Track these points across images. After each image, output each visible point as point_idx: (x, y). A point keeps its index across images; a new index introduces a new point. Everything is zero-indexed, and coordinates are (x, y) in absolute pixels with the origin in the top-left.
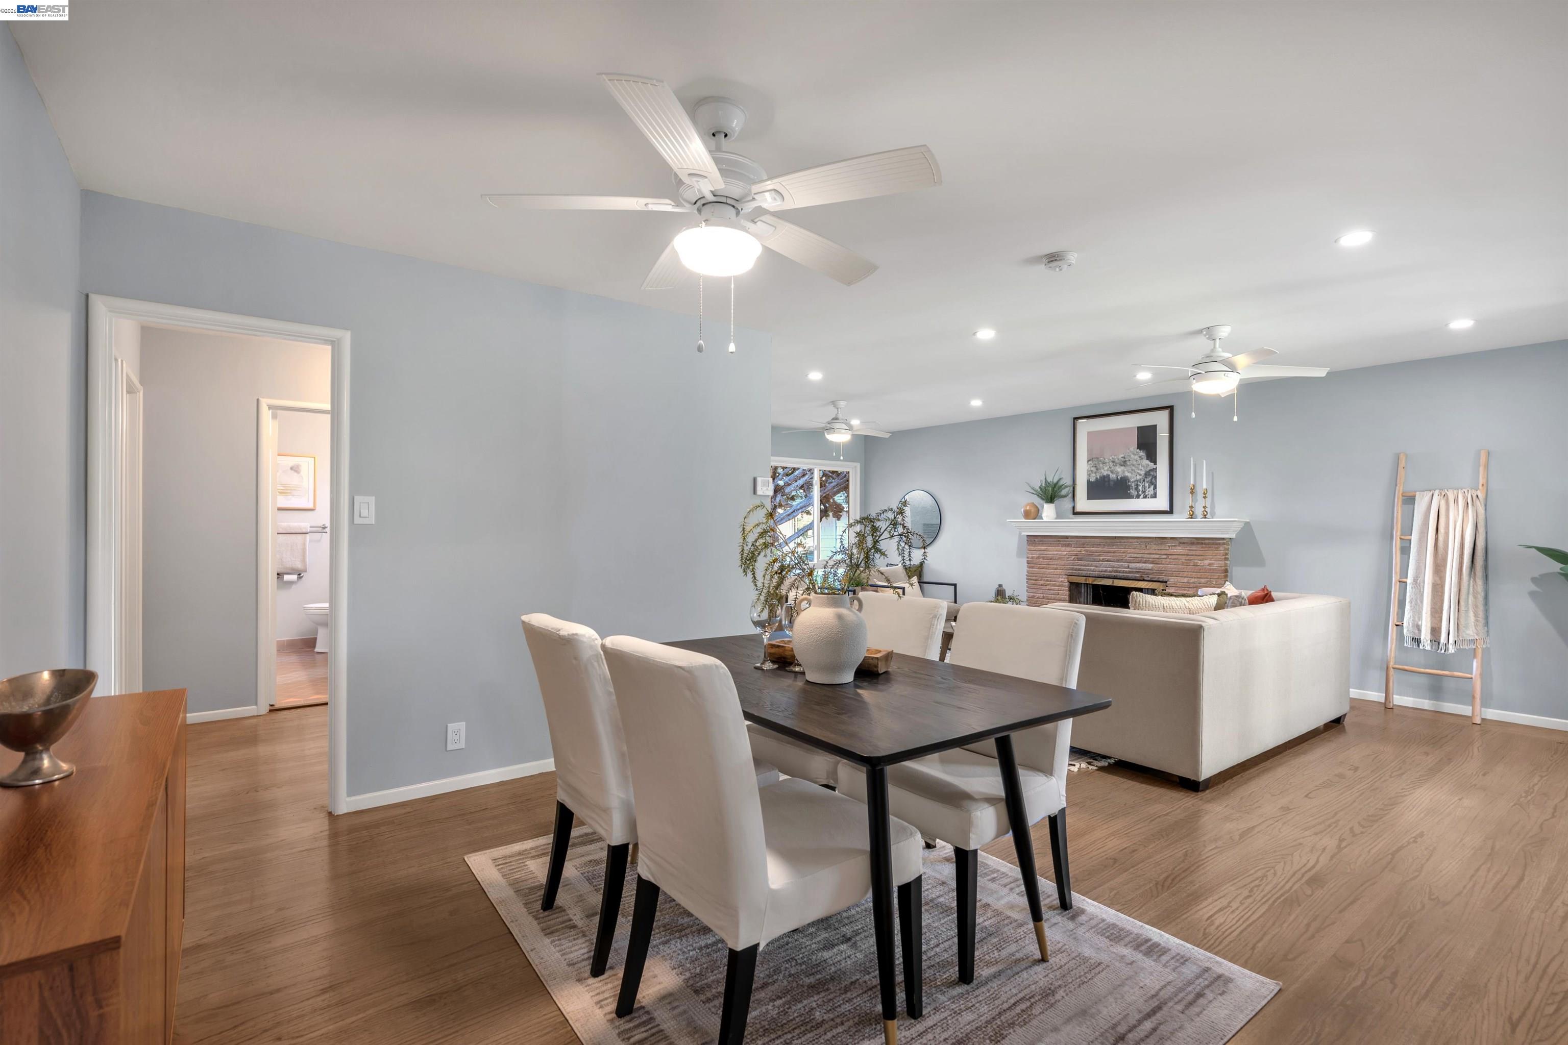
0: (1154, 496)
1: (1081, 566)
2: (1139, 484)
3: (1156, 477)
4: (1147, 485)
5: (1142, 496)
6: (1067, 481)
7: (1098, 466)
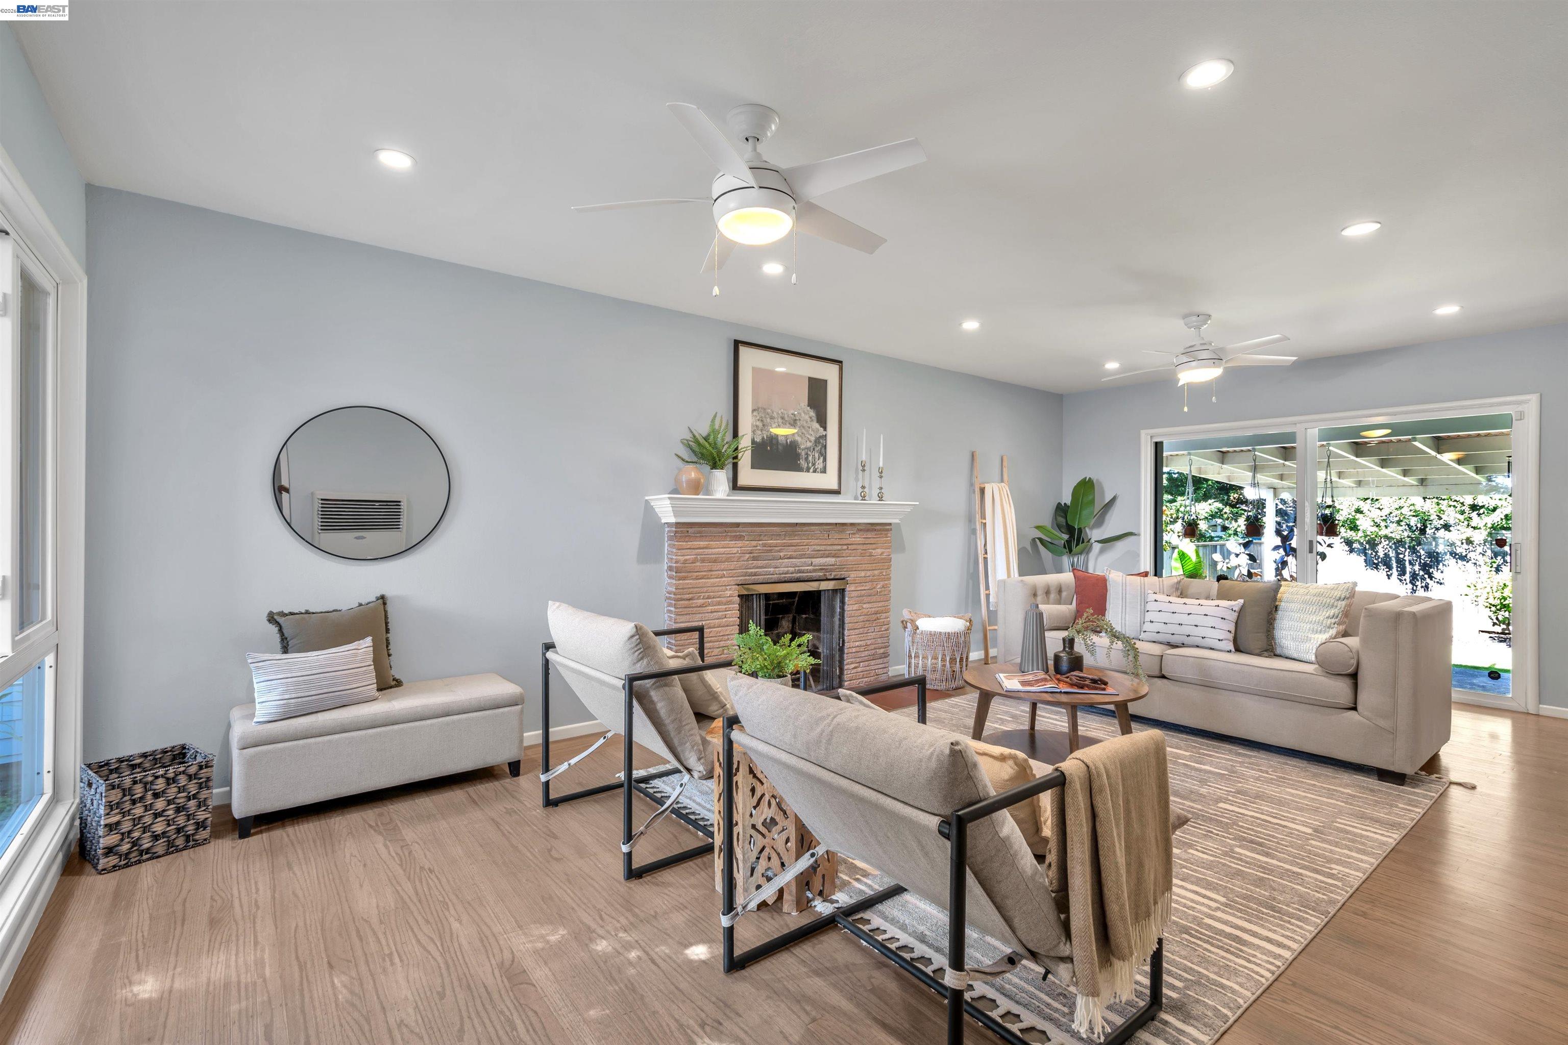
0: (824, 471)
1: (757, 568)
2: (809, 453)
3: (825, 447)
4: (817, 455)
5: (811, 470)
7: (764, 419)
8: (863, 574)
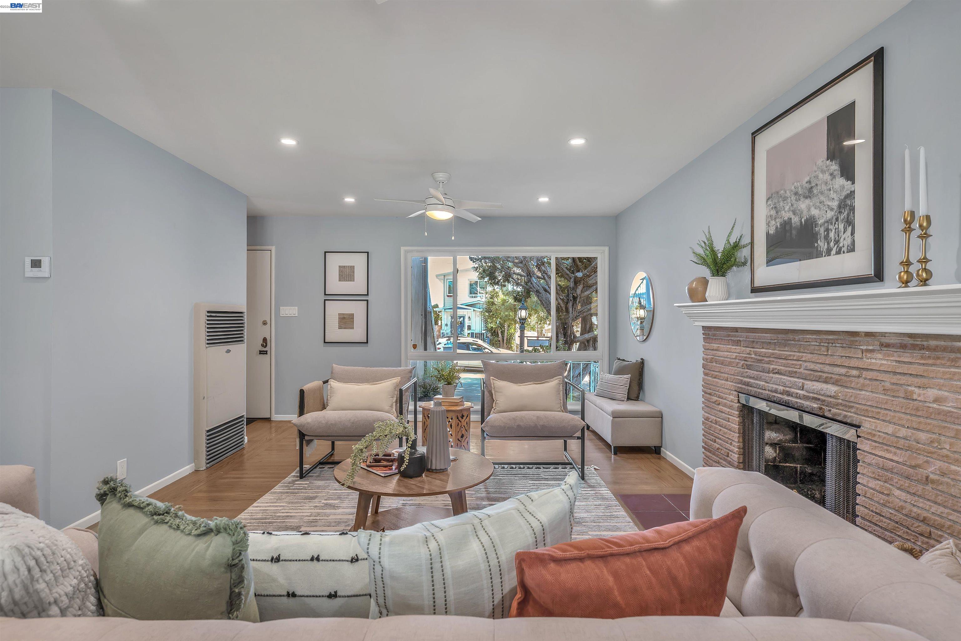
0: (852, 249)
1: (750, 378)
2: (831, 227)
3: (854, 209)
4: (841, 227)
5: (834, 252)
6: (746, 240)
7: (778, 205)
8: (890, 429)
